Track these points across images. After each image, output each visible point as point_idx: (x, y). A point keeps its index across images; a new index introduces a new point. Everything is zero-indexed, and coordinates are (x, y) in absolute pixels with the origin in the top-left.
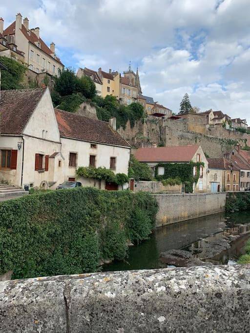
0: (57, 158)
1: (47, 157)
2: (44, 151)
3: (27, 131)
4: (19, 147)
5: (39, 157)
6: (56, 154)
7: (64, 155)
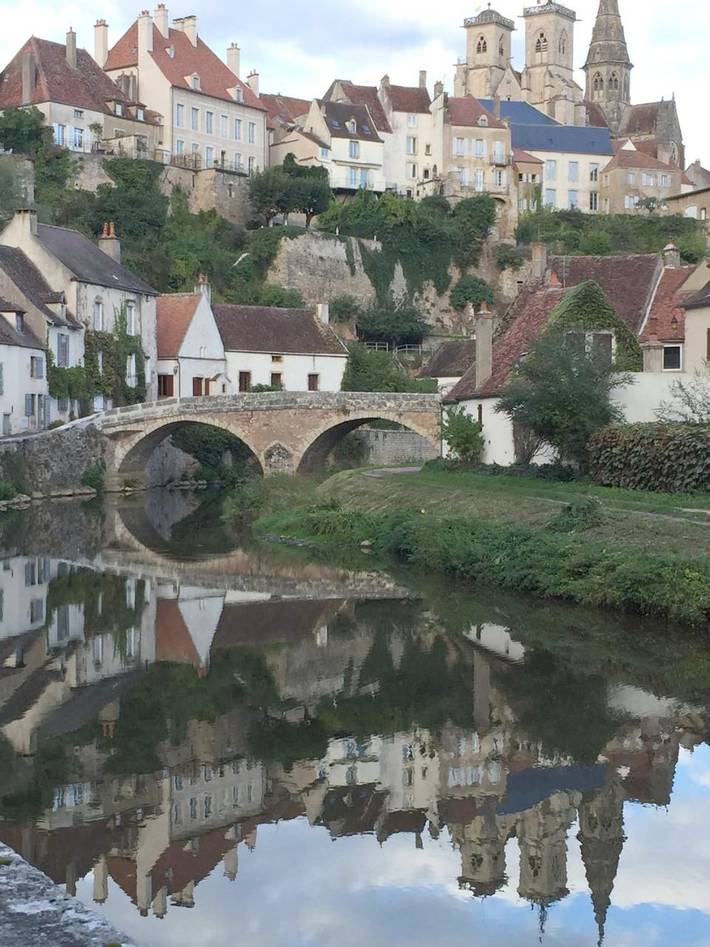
0: (221, 380)
1: (207, 381)
2: (202, 373)
3: (183, 352)
4: (175, 372)
5: (197, 381)
6: (218, 375)
7: (230, 376)
